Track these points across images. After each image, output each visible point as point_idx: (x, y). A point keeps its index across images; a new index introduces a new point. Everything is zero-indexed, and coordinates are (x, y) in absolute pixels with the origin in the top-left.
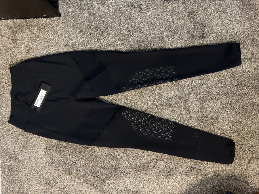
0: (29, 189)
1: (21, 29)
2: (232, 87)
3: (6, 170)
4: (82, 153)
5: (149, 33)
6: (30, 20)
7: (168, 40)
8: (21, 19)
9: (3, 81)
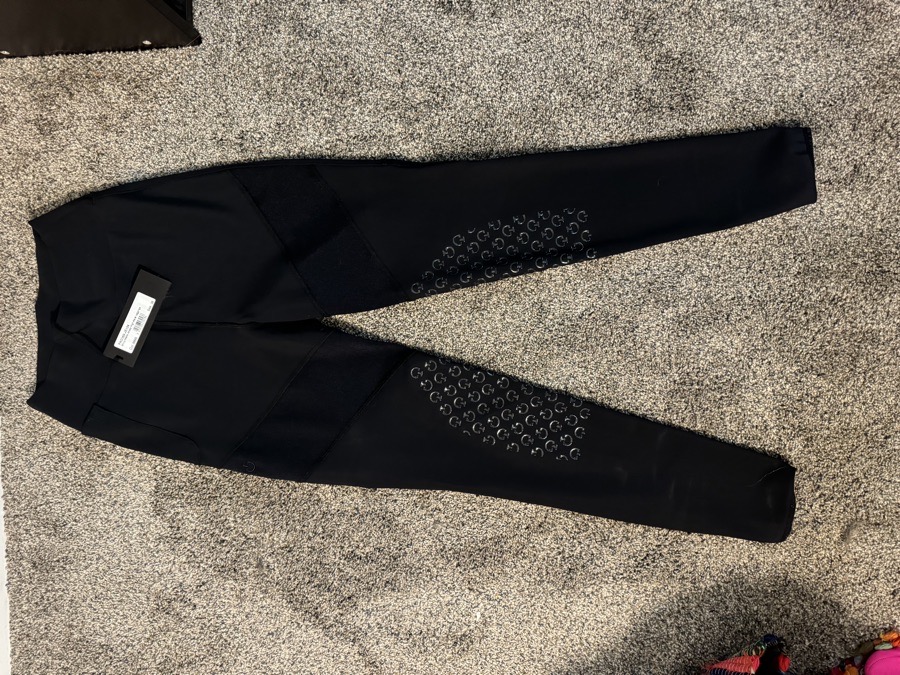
0: (103, 628)
1: (68, 89)
2: (784, 279)
3: (24, 564)
4: (277, 507)
5: (501, 98)
6: (97, 57)
7: (566, 121)
8: (67, 54)
9: (10, 265)
